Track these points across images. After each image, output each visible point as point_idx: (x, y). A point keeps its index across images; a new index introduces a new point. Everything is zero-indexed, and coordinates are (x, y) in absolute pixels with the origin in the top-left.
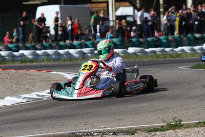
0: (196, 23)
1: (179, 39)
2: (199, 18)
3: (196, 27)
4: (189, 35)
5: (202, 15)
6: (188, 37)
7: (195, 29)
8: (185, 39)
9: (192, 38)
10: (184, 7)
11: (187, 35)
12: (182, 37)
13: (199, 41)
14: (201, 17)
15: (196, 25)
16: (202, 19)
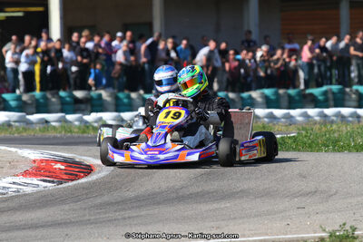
0: (74, 69)
1: (41, 101)
2: (79, 58)
3: (73, 76)
4: (62, 94)
5: (85, 54)
6: (61, 98)
7: (72, 82)
8: (54, 100)
9: (68, 99)
10: (44, 35)
11: (58, 94)
12: (49, 95)
13: (83, 106)
14: (83, 57)
15: (73, 73)
16: (85, 61)
